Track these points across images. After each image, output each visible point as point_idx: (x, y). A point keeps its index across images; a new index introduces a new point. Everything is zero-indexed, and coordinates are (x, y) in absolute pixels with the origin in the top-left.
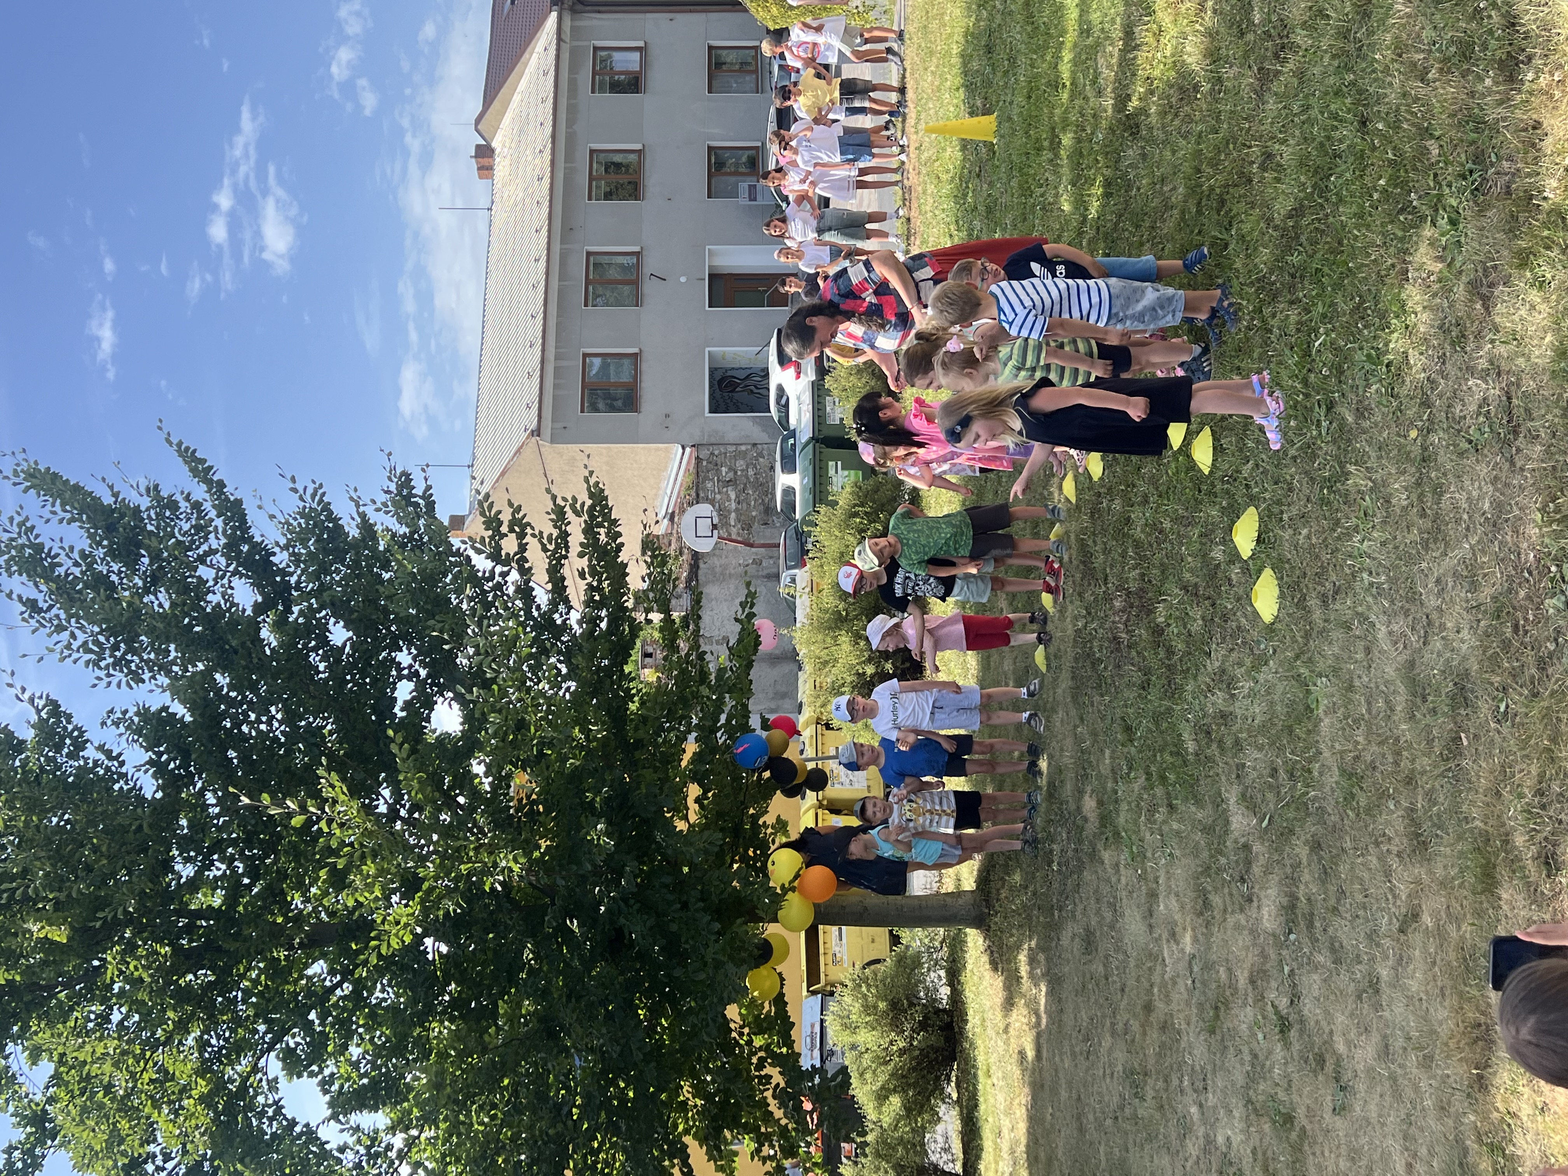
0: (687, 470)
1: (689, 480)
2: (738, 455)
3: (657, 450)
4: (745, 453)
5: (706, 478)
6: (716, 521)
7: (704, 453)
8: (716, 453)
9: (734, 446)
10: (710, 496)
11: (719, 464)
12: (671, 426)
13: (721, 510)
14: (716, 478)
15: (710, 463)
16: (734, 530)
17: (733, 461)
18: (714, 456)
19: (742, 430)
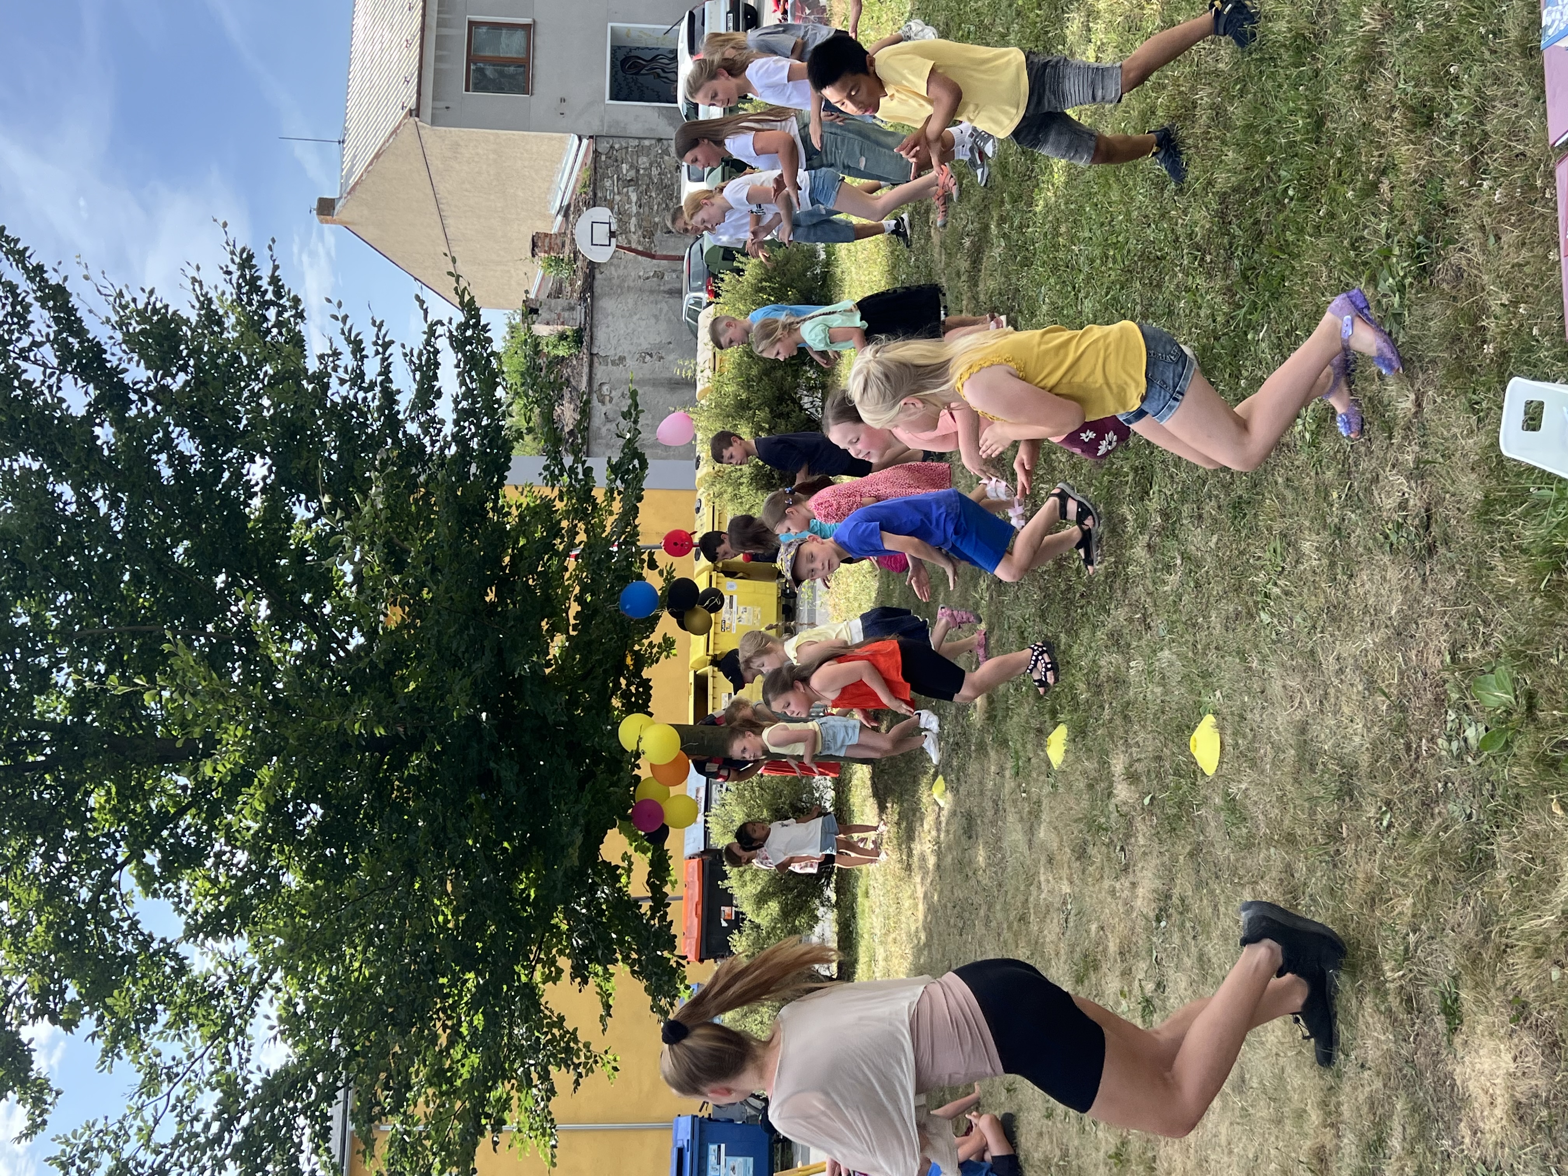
0: (584, 163)
1: (586, 175)
2: (640, 150)
3: (551, 139)
4: (649, 148)
5: (604, 176)
6: (614, 228)
7: (604, 146)
8: (617, 146)
9: (637, 140)
10: (608, 197)
11: (620, 160)
12: (566, 112)
13: (620, 214)
14: (615, 176)
15: (610, 158)
16: (634, 237)
17: (635, 157)
18: (614, 151)
19: (646, 122)
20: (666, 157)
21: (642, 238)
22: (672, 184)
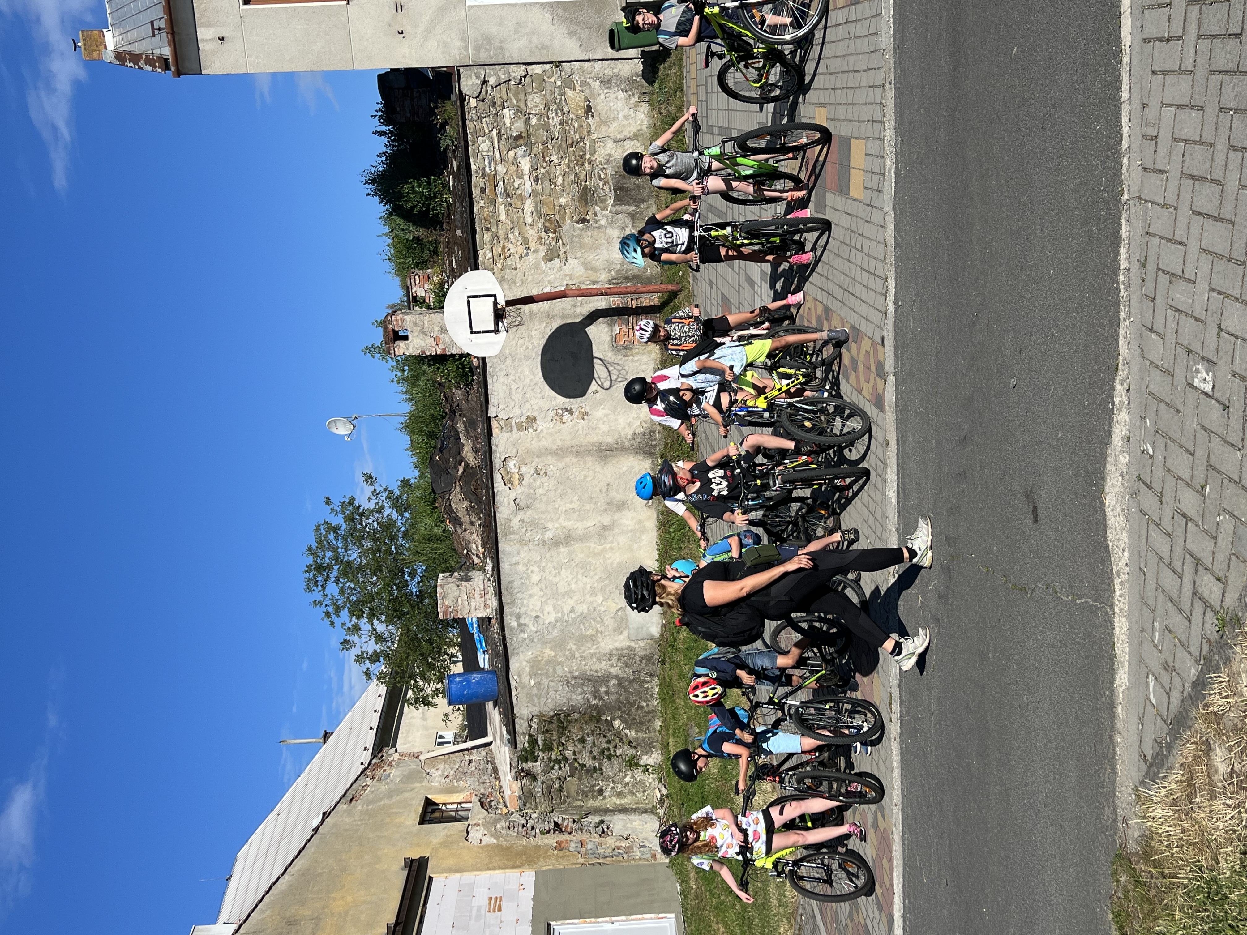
2: (530, 85)
4: (542, 80)
7: (471, 84)
8: (492, 81)
9: (523, 67)
10: (487, 169)
11: (499, 103)
12: (407, 29)
13: (508, 195)
14: (495, 132)
15: (483, 101)
16: (532, 232)
17: (522, 96)
18: (489, 89)
19: (533, 33)
20: (570, 93)
21: (543, 234)
22: (582, 139)
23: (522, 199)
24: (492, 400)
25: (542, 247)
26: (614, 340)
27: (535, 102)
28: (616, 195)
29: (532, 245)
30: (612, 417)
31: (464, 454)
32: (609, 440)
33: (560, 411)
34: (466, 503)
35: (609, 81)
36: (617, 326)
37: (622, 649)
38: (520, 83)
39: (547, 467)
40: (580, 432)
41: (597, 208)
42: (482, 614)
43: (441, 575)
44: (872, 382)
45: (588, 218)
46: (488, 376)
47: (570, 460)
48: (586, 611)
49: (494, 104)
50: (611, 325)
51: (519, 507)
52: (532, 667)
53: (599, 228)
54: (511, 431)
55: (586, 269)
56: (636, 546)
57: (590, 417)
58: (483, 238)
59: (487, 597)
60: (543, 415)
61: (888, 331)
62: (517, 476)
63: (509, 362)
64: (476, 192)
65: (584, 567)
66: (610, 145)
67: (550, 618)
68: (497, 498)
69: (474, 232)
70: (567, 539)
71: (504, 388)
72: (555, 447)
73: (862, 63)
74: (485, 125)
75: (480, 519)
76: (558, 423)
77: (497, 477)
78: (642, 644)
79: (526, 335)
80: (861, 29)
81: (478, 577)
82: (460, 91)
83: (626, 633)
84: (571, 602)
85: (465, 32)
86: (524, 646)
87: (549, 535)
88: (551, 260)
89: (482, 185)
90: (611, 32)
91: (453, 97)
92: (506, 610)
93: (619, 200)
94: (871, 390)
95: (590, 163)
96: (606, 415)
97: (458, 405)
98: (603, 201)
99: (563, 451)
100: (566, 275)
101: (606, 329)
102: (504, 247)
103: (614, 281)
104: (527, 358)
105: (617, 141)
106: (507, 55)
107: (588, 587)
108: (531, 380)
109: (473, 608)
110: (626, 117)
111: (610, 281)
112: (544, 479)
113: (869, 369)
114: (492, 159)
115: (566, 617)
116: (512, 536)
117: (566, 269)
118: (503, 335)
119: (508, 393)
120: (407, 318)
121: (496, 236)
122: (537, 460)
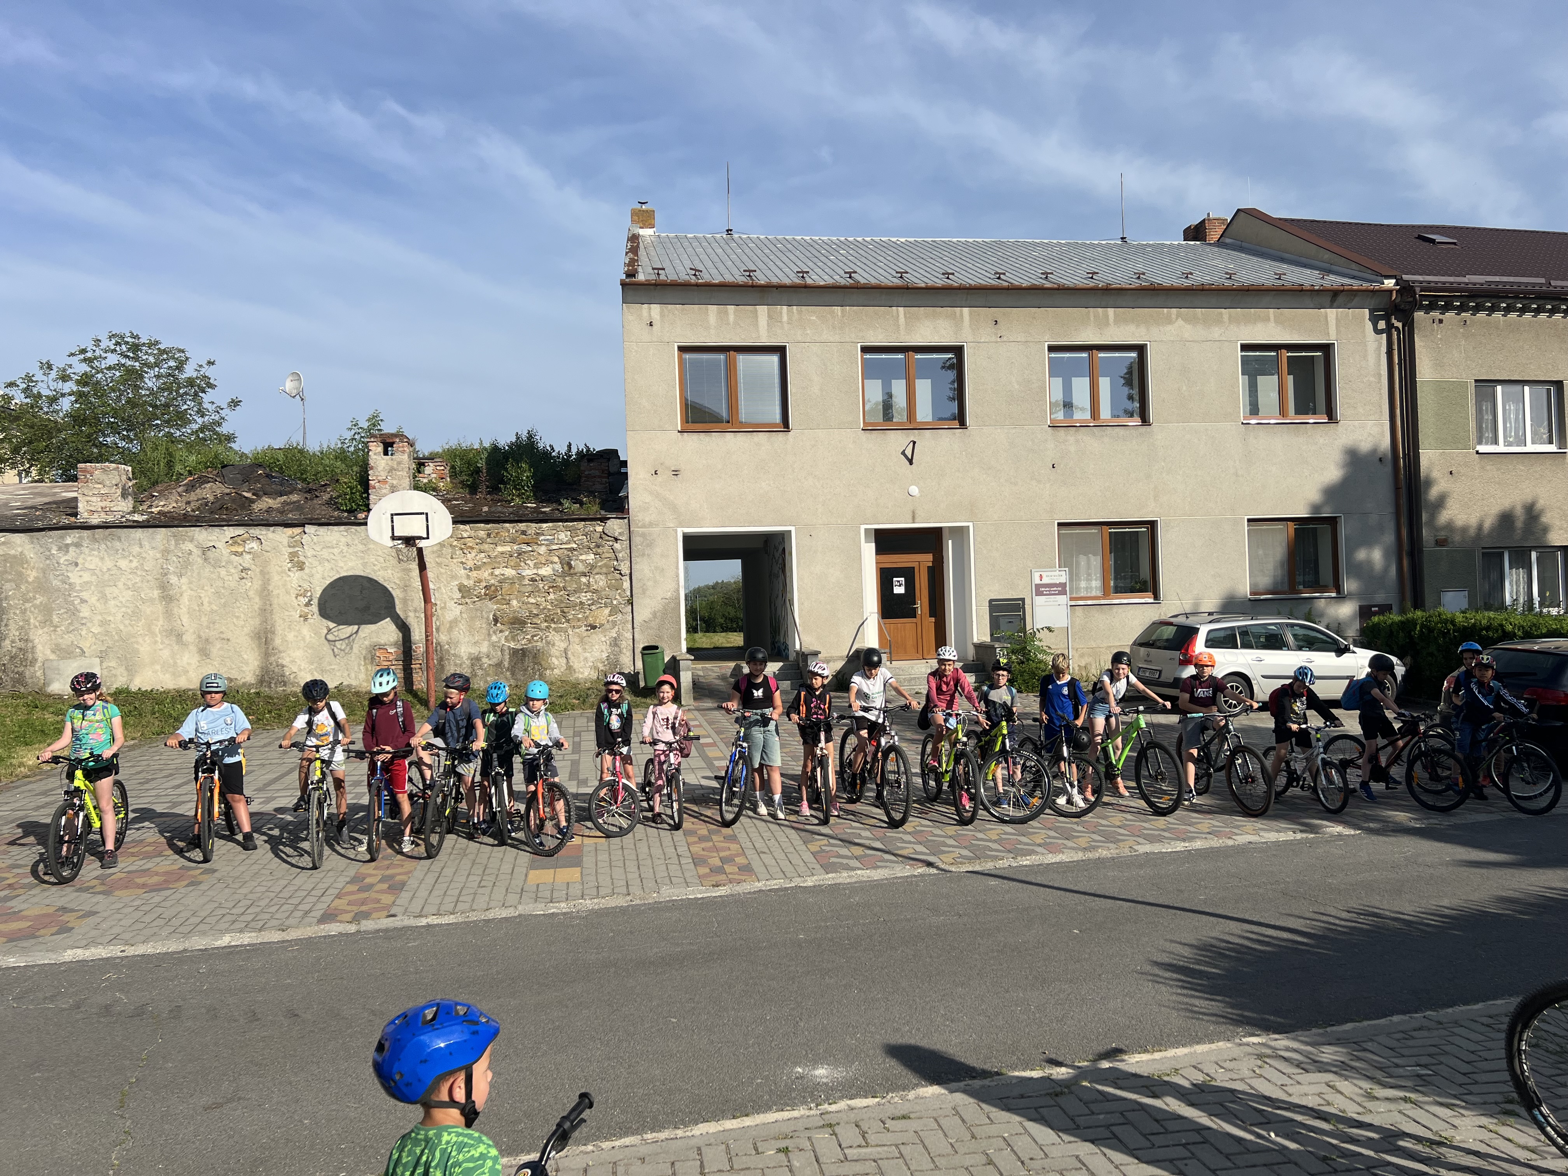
2: (613, 578)
8: (617, 546)
9: (628, 572)
10: (542, 538)
11: (599, 551)
12: (659, 479)
13: (520, 554)
14: (575, 546)
15: (601, 537)
16: (486, 574)
17: (604, 570)
18: (611, 543)
19: (655, 582)
20: (607, 611)
21: (485, 584)
22: (568, 621)
23: (516, 567)
24: (322, 530)
25: (472, 582)
26: (382, 648)
27: (600, 581)
28: (518, 650)
29: (474, 574)
30: (302, 644)
31: (265, 499)
32: (278, 641)
33: (309, 594)
34: (211, 498)
35: (616, 645)
36: (395, 650)
37: (33, 653)
38: (615, 569)
39: (250, 580)
40: (287, 613)
41: (507, 633)
42: (81, 507)
43: (130, 469)
44: (349, 908)
45: (499, 625)
46: (347, 527)
47: (257, 602)
48: (81, 615)
49: (598, 546)
50: (395, 644)
51: (205, 550)
52: (15, 557)
53: (489, 635)
54: (289, 546)
55: (451, 622)
56: (158, 667)
57: (302, 623)
58: (481, 530)
59: (103, 515)
60: (305, 577)
61: (402, 921)
62: (240, 549)
63: (361, 547)
64: (522, 526)
65: (136, 614)
66: (563, 645)
67: (75, 577)
68: (217, 529)
69: (487, 522)
70: (168, 597)
71: (335, 542)
72: (270, 588)
73: (647, 872)
74: (580, 537)
75: (193, 511)
76: (296, 592)
77: (240, 531)
78: (39, 674)
79: (388, 564)
80: (674, 869)
81: (125, 506)
82: (609, 518)
83: (52, 657)
84: (93, 600)
85: (657, 525)
86: (42, 550)
87: (174, 579)
88: (460, 590)
89: (529, 532)
90: (656, 648)
91: (603, 512)
92: (86, 533)
93: (514, 652)
94: (340, 908)
95: (547, 627)
96: (304, 639)
97: (317, 497)
98: (513, 639)
99: (266, 596)
100: (445, 603)
101: (392, 640)
102: (472, 548)
103: (439, 648)
104: (365, 565)
105: (566, 651)
106: (638, 560)
107: (111, 618)
108: (342, 568)
109: (89, 498)
110: (586, 659)
111: (439, 644)
112: (236, 577)
113: (363, 904)
114: (551, 542)
115: (75, 594)
116: (173, 542)
117: (451, 604)
118: (390, 543)
119: (330, 545)
120: (406, 457)
121: (483, 541)
122: (258, 570)
